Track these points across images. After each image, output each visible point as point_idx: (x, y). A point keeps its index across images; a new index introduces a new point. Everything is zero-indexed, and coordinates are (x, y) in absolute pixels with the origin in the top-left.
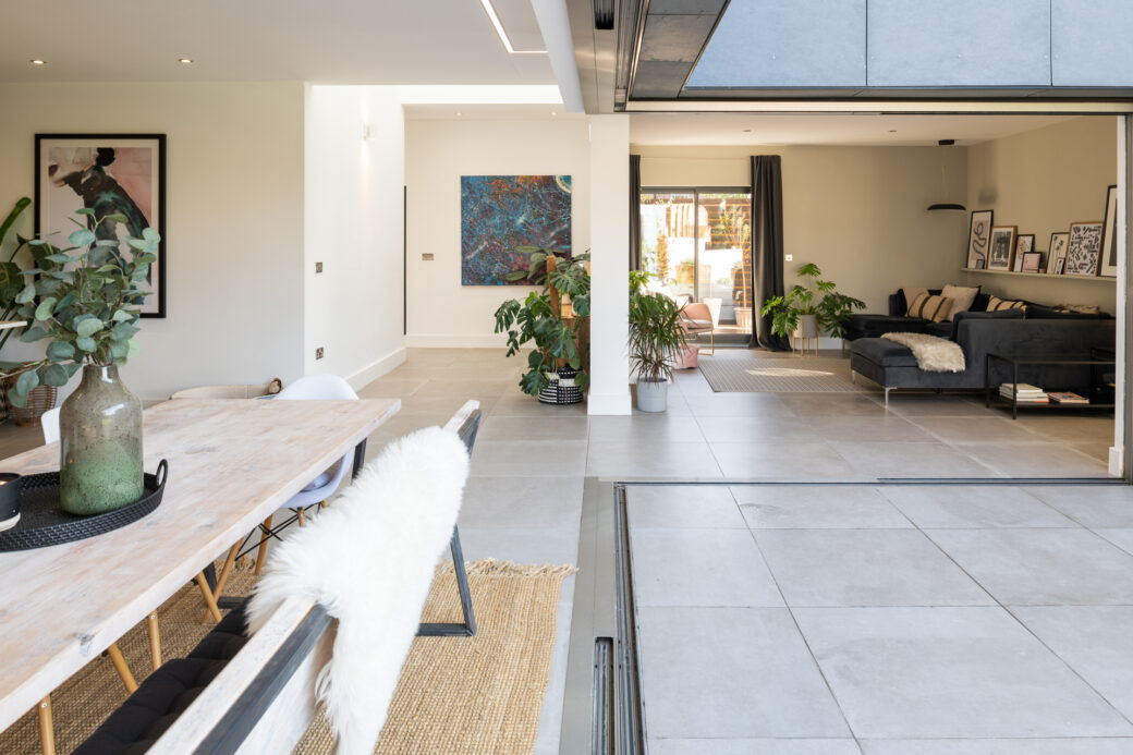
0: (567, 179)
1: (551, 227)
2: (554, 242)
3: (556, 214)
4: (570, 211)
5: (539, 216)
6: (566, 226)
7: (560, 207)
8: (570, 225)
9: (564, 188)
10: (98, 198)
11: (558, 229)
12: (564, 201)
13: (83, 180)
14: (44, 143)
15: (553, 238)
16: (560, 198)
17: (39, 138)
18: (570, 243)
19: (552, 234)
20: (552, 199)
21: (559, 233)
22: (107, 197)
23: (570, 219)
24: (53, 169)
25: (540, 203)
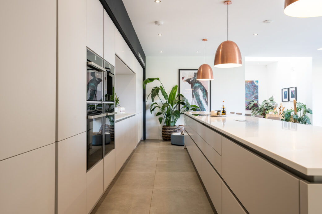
0: (257, 81)
1: (253, 94)
2: (254, 98)
3: (254, 91)
4: (258, 90)
5: (250, 91)
6: (257, 94)
7: (255, 89)
8: (258, 94)
9: (256, 84)
10: (195, 85)
11: (255, 95)
12: (256, 87)
13: (191, 81)
14: (181, 71)
15: (253, 97)
16: (255, 87)
17: (179, 70)
18: (258, 99)
19: (253, 96)
20: (253, 87)
21: (255, 96)
22: (197, 85)
23: (258, 92)
24: (183, 78)
25: (250, 88)
